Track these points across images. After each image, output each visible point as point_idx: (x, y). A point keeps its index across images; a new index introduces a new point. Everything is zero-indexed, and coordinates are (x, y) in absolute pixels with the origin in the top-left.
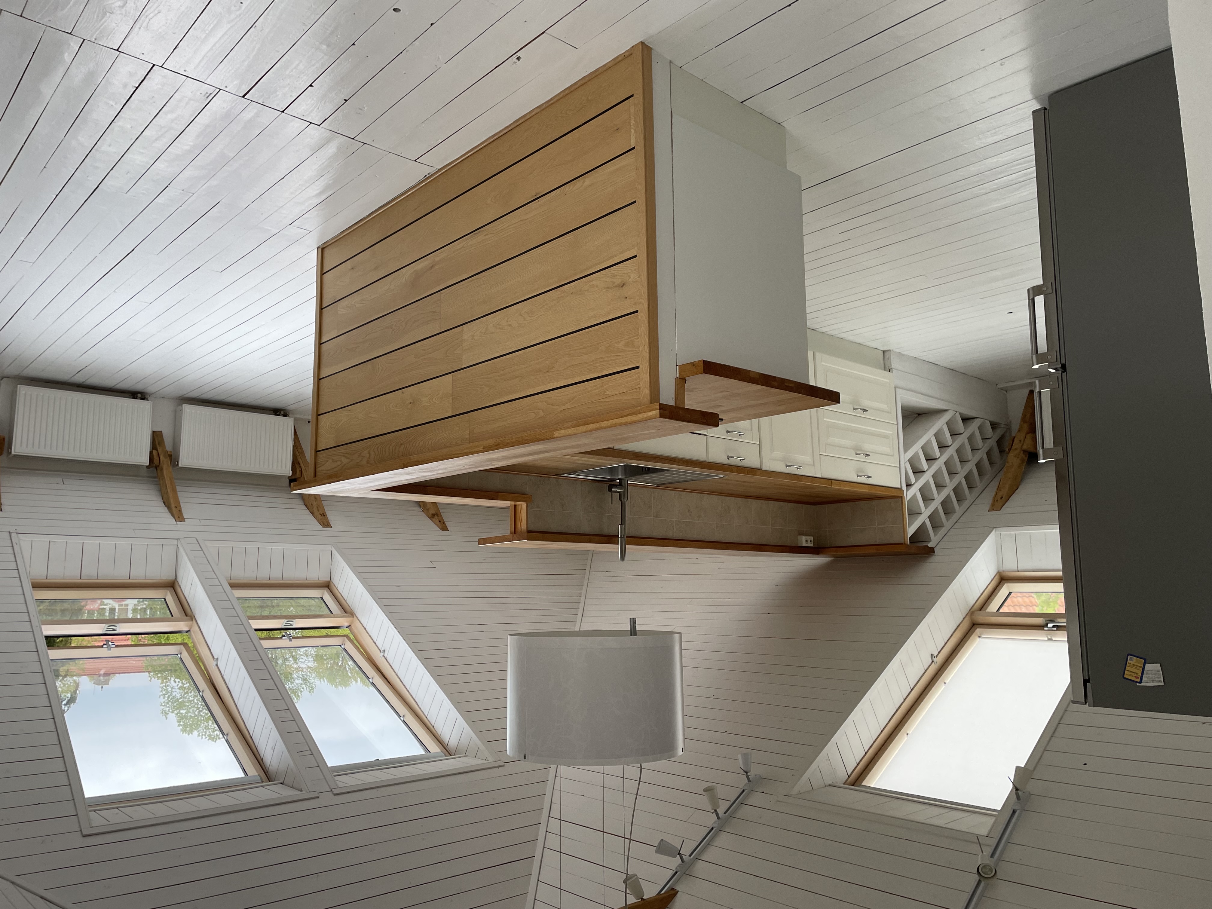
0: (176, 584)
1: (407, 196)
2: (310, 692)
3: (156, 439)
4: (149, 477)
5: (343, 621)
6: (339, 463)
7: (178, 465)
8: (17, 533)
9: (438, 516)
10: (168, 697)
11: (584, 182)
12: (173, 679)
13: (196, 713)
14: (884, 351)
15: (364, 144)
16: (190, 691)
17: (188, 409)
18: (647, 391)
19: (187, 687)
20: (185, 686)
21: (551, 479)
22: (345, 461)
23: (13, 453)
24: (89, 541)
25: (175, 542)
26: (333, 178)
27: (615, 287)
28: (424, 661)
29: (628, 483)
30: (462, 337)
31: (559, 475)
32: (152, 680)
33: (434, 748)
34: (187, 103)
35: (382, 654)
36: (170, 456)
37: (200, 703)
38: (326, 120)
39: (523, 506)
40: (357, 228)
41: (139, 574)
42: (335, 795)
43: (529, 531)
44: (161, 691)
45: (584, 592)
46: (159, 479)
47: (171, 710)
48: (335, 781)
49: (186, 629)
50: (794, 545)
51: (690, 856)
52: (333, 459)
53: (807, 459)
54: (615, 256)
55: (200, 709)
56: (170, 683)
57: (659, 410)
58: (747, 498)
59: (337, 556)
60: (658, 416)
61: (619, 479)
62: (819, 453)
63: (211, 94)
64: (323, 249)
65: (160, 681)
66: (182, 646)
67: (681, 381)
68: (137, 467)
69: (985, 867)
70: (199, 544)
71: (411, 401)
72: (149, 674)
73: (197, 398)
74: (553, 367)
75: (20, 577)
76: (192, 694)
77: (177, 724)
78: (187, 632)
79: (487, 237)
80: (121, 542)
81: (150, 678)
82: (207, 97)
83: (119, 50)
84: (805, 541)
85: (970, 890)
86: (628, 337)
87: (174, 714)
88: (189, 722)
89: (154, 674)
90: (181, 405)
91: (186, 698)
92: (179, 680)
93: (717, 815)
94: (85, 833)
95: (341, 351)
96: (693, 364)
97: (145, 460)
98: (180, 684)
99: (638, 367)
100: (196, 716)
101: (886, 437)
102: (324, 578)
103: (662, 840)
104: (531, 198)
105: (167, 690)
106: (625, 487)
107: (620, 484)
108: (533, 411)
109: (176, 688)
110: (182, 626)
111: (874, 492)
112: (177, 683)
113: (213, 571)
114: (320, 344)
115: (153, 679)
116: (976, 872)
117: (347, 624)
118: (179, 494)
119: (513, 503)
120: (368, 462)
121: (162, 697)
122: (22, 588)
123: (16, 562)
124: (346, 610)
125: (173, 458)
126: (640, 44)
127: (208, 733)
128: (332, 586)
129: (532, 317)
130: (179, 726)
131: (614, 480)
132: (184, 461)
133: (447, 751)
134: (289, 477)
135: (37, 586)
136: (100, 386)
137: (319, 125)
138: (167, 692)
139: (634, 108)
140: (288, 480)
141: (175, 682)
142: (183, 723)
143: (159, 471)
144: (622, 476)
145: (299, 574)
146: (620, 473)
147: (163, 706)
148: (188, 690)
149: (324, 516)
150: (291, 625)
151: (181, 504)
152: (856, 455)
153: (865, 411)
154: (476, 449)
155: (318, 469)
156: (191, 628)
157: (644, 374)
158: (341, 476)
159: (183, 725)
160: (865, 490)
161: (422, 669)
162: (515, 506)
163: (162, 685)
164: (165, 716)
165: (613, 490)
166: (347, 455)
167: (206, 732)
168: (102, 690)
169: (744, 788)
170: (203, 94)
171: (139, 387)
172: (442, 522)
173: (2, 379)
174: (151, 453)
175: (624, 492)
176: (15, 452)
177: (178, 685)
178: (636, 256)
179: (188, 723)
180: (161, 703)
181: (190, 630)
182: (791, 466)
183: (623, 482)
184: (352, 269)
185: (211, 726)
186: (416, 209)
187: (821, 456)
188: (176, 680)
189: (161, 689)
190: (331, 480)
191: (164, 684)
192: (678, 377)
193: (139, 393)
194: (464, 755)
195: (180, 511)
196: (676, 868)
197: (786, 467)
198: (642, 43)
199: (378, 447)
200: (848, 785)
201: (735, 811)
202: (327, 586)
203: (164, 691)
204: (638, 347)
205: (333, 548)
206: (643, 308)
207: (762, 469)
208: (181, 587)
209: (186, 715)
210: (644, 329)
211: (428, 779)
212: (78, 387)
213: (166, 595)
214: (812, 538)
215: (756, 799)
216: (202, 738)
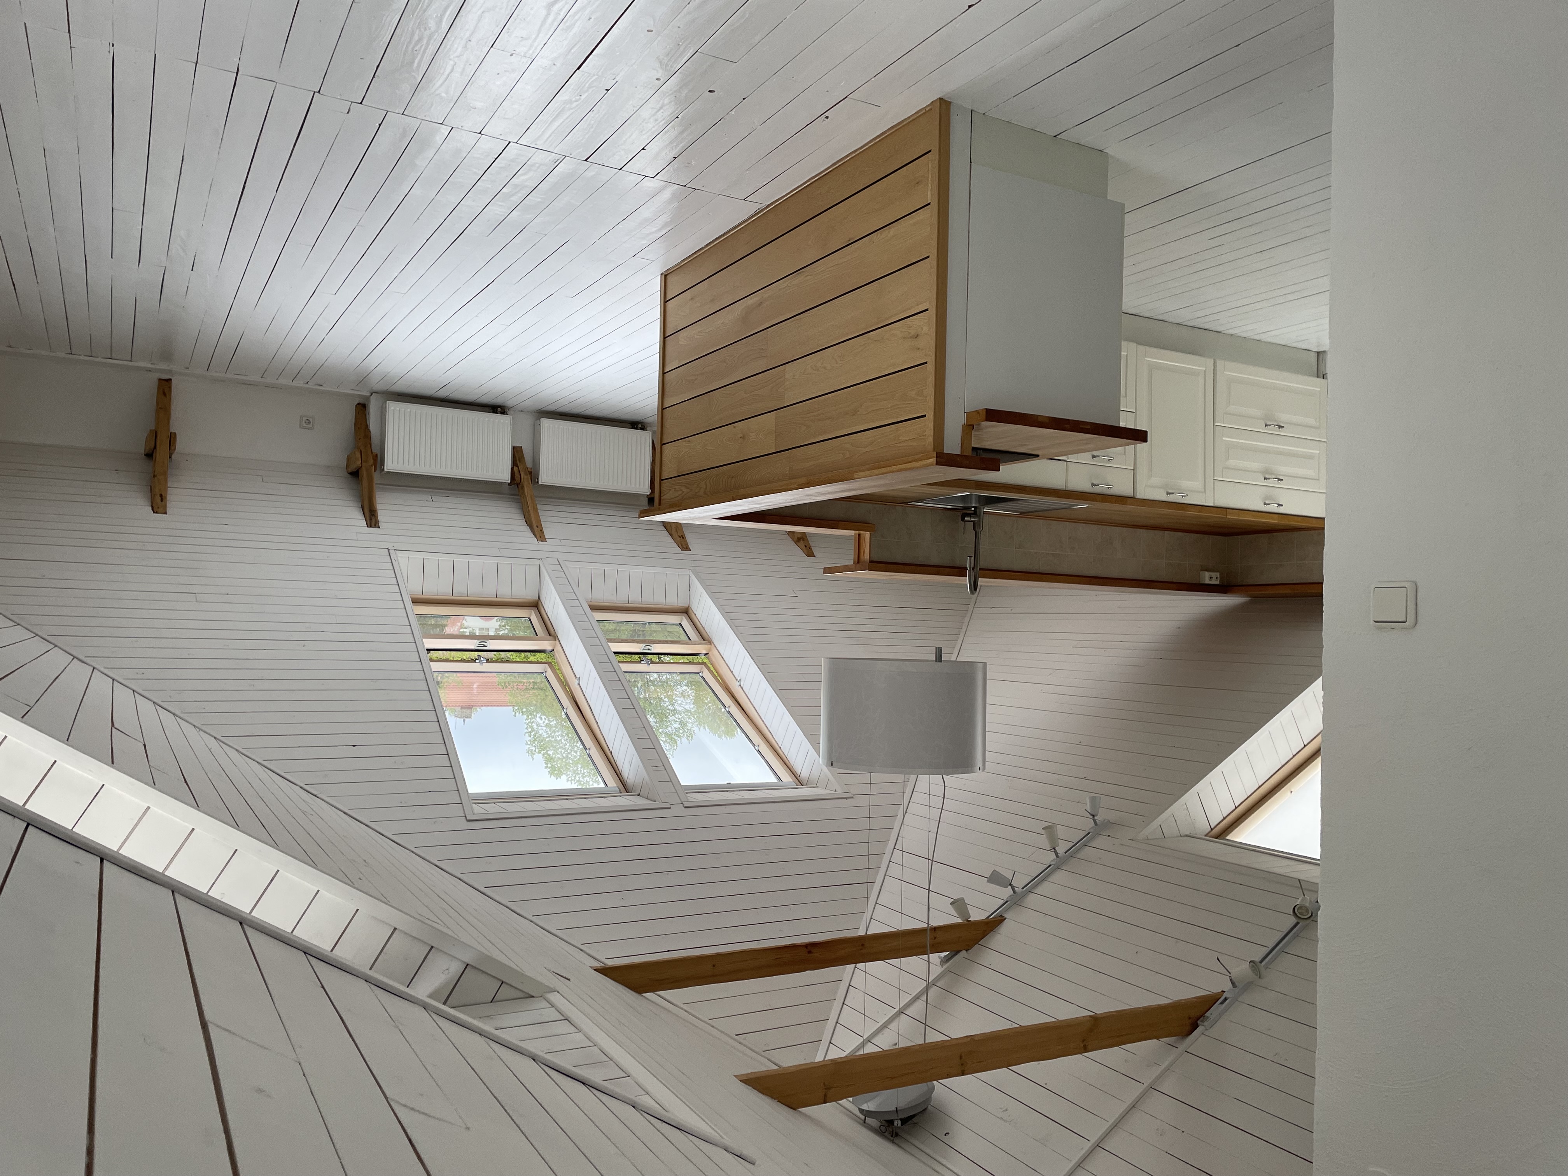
0: (540, 603)
1: (740, 229)
2: (688, 739)
3: (517, 454)
4: (511, 495)
5: (701, 649)
6: (680, 492)
7: (538, 482)
8: (395, 550)
9: (803, 540)
10: (535, 735)
11: (889, 232)
12: (538, 715)
13: (564, 755)
14: (1318, 353)
15: (695, 189)
16: (557, 729)
17: (546, 423)
18: (931, 439)
19: (554, 725)
20: (551, 724)
21: (897, 507)
22: (685, 490)
23: (385, 470)
24: (459, 560)
25: (538, 562)
26: (670, 217)
27: (911, 337)
28: (778, 691)
29: (983, 511)
30: (784, 376)
31: (906, 503)
32: (516, 715)
33: (787, 778)
34: (539, 167)
35: (738, 684)
36: (531, 473)
37: (568, 744)
38: (659, 173)
39: (867, 535)
40: (696, 257)
41: (506, 593)
42: (686, 807)
43: (871, 562)
44: (527, 728)
45: (964, 630)
46: (521, 497)
47: (537, 750)
48: (686, 796)
49: (551, 649)
50: (1194, 582)
51: (1023, 888)
52: (675, 489)
53: (1197, 485)
54: (912, 307)
55: (569, 751)
56: (536, 720)
57: (935, 459)
58: (1135, 528)
59: (694, 580)
60: (935, 463)
61: (973, 507)
62: (1214, 477)
63: (558, 160)
64: (666, 276)
65: (525, 716)
66: (547, 665)
67: (969, 427)
68: (500, 484)
69: (1301, 907)
70: (560, 564)
71: (741, 435)
72: (513, 708)
73: (556, 411)
74: (858, 411)
75: (401, 593)
76: (560, 733)
77: (544, 765)
78: (551, 651)
79: (808, 278)
80: (487, 560)
81: (514, 713)
82: (555, 162)
83: (482, 133)
84: (1208, 578)
85: (1286, 930)
86: (919, 386)
87: (540, 754)
88: (557, 764)
89: (518, 709)
90: (539, 419)
91: (553, 737)
92: (545, 717)
93: (1057, 854)
94: (468, 818)
95: (682, 381)
96: (978, 412)
97: (506, 477)
98: (547, 722)
99: (925, 416)
100: (564, 758)
101: (1310, 457)
102: (682, 604)
103: (994, 870)
104: (845, 243)
105: (531, 727)
106: (980, 516)
107: (975, 513)
108: (841, 452)
109: (543, 725)
110: (546, 645)
111: (1285, 522)
112: (543, 720)
113: (574, 592)
114: (663, 373)
115: (517, 713)
116: (1292, 914)
117: (705, 652)
118: (540, 513)
119: (857, 532)
120: (705, 493)
121: (527, 734)
122: (403, 602)
123: (396, 577)
124: (704, 638)
125: (534, 475)
126: (939, 100)
127: (577, 779)
128: (690, 612)
129: (842, 361)
130: (546, 767)
131: (969, 508)
132: (545, 478)
133: (799, 781)
134: (648, 495)
135: (416, 601)
136: (462, 400)
137: (653, 178)
138: (533, 730)
139: (930, 165)
140: (647, 499)
141: (541, 719)
142: (551, 766)
143: (520, 487)
144: (975, 504)
145: (657, 598)
146: (974, 501)
147: (529, 745)
148: (554, 729)
149: (683, 538)
150: (649, 650)
151: (542, 523)
152: (1265, 479)
153: (1280, 427)
154: (791, 486)
155: (662, 498)
156: (554, 648)
157: (929, 424)
158: (681, 506)
159: (551, 767)
160: (1274, 521)
161: (776, 700)
162: (859, 535)
163: (527, 721)
164: (532, 756)
165: (966, 519)
166: (688, 486)
167: (575, 777)
168: (464, 724)
169: (1090, 831)
170: (552, 160)
171: (499, 401)
172: (808, 547)
173: (372, 394)
174: (512, 469)
175: (979, 521)
176: (387, 469)
177: (544, 722)
178: (927, 310)
179: (556, 766)
180: (526, 741)
181: (553, 650)
182: (1173, 493)
183: (978, 510)
184: (692, 299)
185: (581, 771)
186: (748, 243)
187: (1216, 482)
188: (542, 716)
189: (526, 726)
190: (672, 509)
191: (529, 720)
192: (965, 423)
193: (500, 407)
194: (815, 786)
195: (542, 530)
196: (1007, 898)
197: (1167, 495)
198: (941, 99)
199: (713, 479)
200: (1210, 837)
201: (1078, 850)
202: (686, 611)
203: (530, 728)
204: (926, 397)
205: (691, 572)
206: (931, 360)
207: (1135, 498)
208: (545, 607)
209: (554, 756)
210: (931, 379)
211: (775, 802)
212: (441, 401)
213: (531, 614)
214: (1218, 575)
215: (1100, 842)
216: (572, 783)
